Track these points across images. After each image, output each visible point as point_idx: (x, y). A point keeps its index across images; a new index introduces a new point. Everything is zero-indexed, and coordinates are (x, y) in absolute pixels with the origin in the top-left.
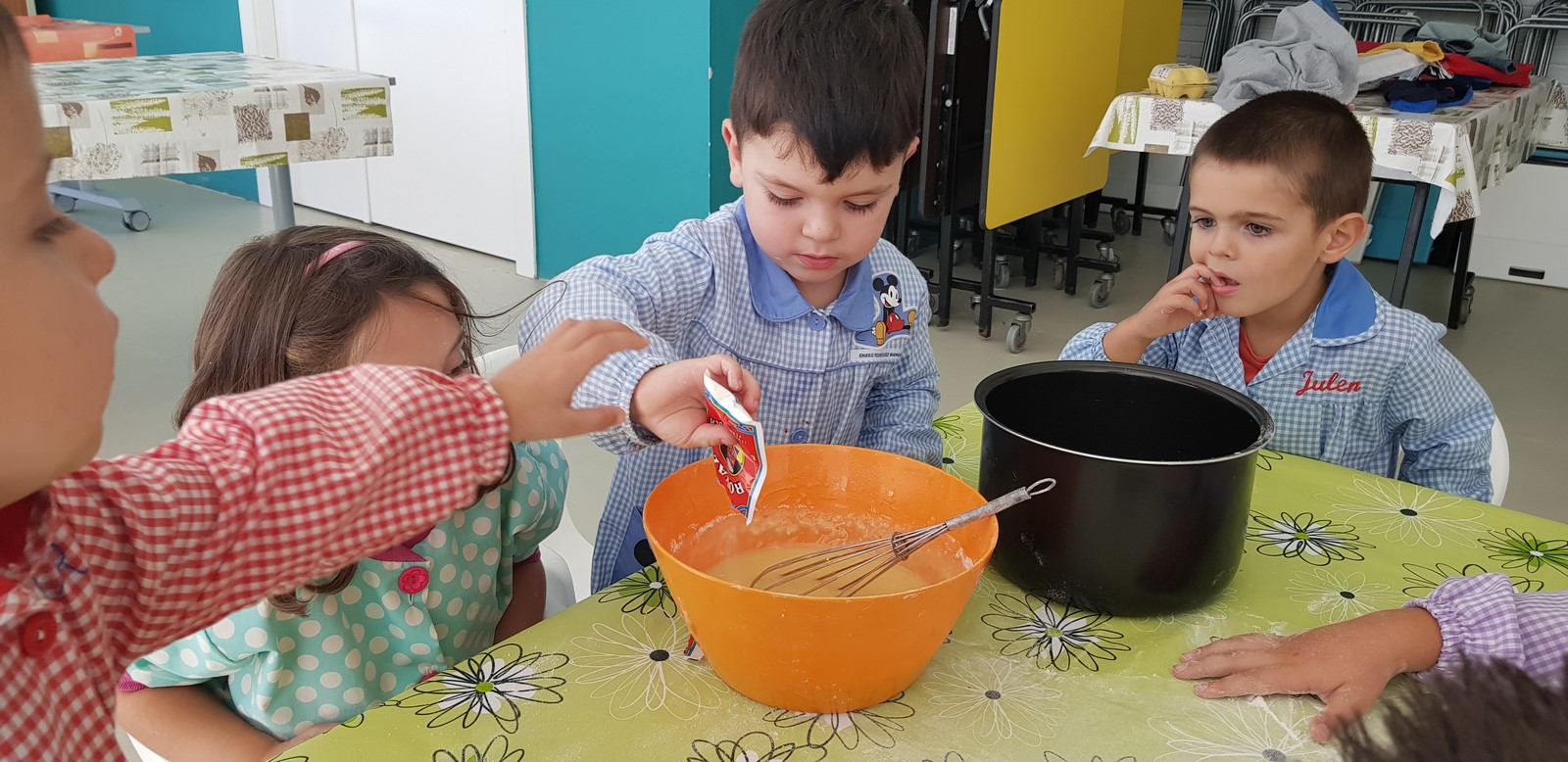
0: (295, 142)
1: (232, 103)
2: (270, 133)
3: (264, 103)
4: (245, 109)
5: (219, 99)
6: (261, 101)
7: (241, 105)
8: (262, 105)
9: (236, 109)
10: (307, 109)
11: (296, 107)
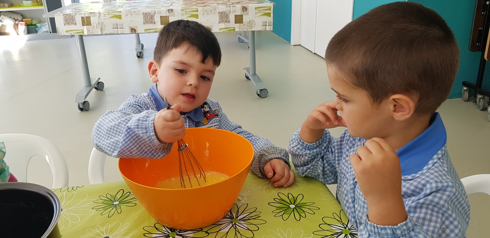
0: (238, 24)
1: (218, 11)
2: (229, 21)
3: (228, 11)
4: (222, 13)
5: (214, 9)
6: (227, 11)
7: (221, 11)
8: (227, 12)
9: (219, 12)
10: (243, 13)
11: (239, 13)
